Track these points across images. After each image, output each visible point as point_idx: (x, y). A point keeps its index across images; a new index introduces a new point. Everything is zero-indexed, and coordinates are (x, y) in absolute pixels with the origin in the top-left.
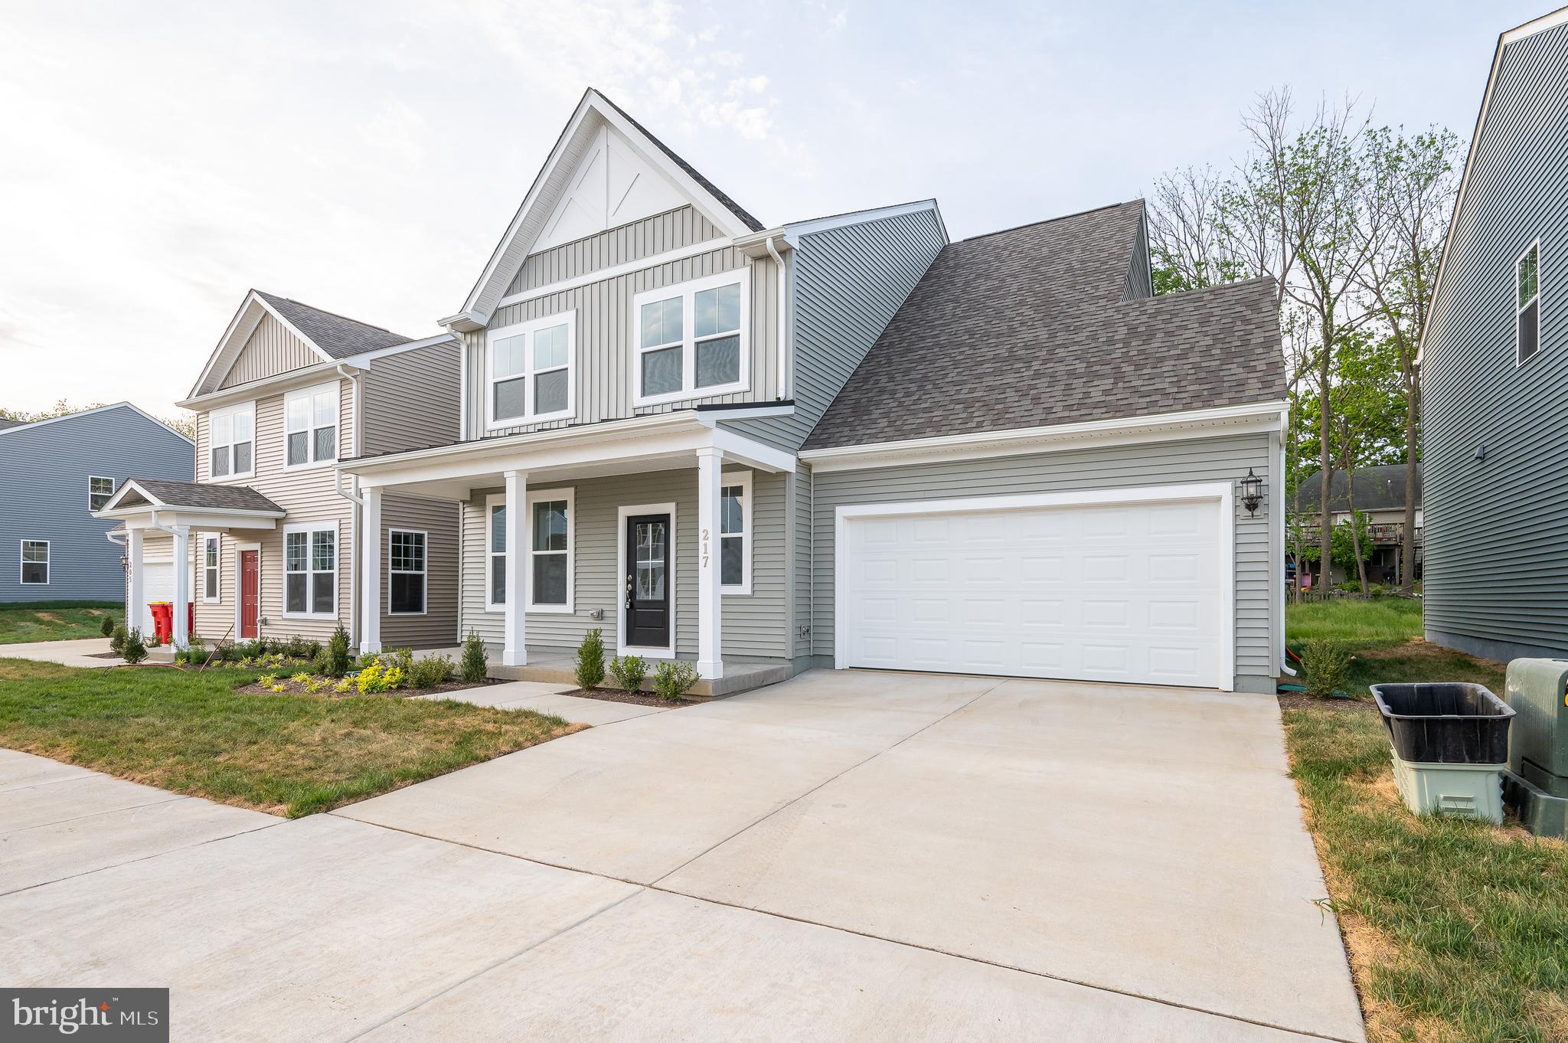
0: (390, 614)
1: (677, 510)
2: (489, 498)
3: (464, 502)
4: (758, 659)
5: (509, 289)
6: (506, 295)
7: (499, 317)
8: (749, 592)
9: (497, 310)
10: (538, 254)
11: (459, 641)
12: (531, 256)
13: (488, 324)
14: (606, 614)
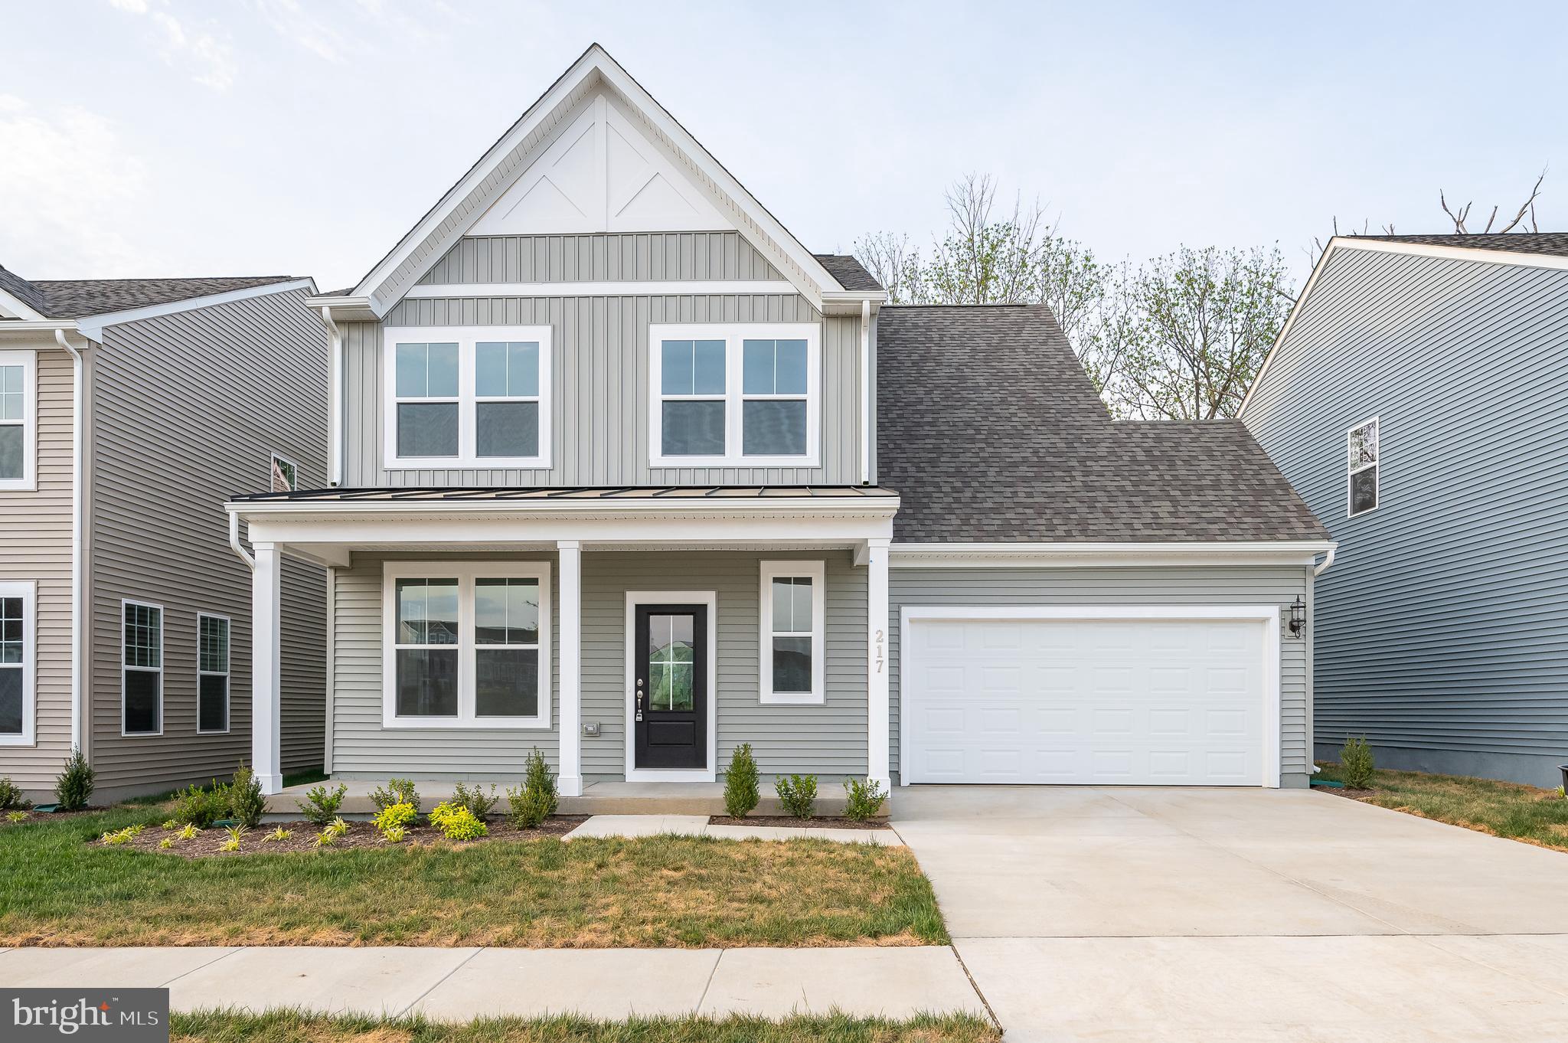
0: (124, 734)
1: (718, 600)
2: (388, 566)
3: (337, 569)
4: (832, 778)
5: (428, 274)
6: (420, 282)
7: (404, 310)
8: (821, 701)
9: (403, 301)
10: (479, 238)
11: (326, 772)
12: (471, 238)
13: (386, 316)
14: (604, 729)
